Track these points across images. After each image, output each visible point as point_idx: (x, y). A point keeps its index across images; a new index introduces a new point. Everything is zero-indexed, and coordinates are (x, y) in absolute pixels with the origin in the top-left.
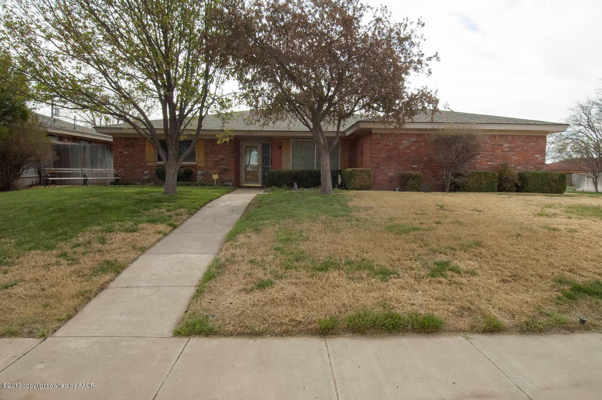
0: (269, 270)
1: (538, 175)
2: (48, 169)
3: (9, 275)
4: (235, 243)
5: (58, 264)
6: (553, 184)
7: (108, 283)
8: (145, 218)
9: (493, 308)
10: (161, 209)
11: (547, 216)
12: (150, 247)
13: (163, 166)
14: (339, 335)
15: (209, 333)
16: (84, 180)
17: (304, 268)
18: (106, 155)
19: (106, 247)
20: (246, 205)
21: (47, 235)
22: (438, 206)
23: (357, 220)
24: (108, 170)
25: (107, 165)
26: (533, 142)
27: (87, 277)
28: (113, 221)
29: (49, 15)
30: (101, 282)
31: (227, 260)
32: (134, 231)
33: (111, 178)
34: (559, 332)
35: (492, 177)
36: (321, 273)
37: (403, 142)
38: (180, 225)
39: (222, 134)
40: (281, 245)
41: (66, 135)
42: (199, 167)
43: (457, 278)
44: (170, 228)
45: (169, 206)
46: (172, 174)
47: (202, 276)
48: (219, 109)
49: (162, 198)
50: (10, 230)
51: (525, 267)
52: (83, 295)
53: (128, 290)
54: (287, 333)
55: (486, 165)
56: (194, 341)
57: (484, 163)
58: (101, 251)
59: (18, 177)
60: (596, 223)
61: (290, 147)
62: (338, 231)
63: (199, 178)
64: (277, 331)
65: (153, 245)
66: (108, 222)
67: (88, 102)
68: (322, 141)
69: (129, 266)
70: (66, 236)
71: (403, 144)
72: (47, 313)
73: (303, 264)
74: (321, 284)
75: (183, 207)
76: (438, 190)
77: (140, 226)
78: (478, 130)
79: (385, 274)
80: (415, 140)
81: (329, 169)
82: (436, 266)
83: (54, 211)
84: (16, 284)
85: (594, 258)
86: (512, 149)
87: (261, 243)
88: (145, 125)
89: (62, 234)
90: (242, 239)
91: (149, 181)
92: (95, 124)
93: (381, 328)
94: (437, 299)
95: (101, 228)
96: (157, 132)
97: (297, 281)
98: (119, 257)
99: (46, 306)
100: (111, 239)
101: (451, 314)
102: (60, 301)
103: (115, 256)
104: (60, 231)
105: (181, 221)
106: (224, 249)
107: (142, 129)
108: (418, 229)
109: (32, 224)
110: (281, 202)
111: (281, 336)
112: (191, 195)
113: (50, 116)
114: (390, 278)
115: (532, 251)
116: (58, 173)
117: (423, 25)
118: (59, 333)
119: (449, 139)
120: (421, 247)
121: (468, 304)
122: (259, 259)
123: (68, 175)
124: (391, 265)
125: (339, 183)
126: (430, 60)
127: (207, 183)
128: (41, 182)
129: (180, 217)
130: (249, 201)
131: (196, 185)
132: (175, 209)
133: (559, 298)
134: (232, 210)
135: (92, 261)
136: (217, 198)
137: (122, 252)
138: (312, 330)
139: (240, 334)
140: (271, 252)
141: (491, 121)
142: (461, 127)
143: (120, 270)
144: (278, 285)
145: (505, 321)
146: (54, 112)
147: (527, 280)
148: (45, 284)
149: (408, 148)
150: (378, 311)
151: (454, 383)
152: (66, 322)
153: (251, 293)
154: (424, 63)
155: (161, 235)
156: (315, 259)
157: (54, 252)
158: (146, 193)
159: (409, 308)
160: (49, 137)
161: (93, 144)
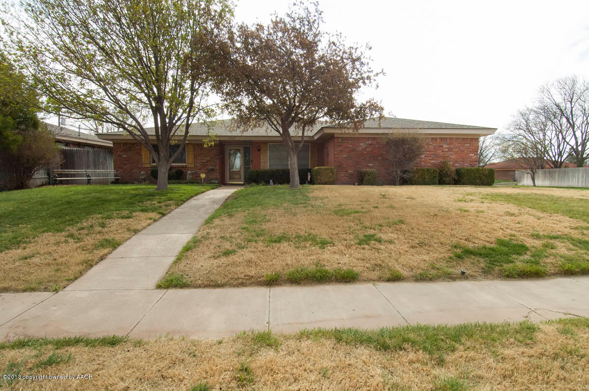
0: (234, 243)
1: (471, 171)
2: (56, 170)
3: (27, 250)
4: (211, 225)
5: (66, 242)
6: (484, 177)
7: (106, 255)
8: (139, 208)
9: (398, 264)
10: (153, 201)
11: (465, 201)
12: (141, 230)
13: (156, 167)
14: (281, 285)
15: (184, 286)
16: (88, 179)
17: (262, 241)
18: (107, 158)
19: (106, 229)
20: (226, 198)
21: (57, 221)
22: (381, 195)
23: (312, 207)
24: (110, 171)
25: (108, 166)
26: (468, 143)
27: (91, 252)
28: (112, 210)
29: (57, 40)
30: (101, 254)
31: (203, 237)
32: (129, 217)
33: (112, 177)
34: (444, 280)
35: (433, 173)
36: (275, 244)
37: (361, 144)
38: (168, 213)
39: (208, 139)
40: (247, 226)
41: (72, 141)
42: (188, 168)
43: (378, 245)
44: (159, 216)
45: (159, 199)
46: (163, 173)
47: (182, 249)
48: (205, 118)
49: (155, 193)
50: (26, 219)
51: (432, 237)
52: (86, 263)
53: (122, 260)
54: (242, 285)
55: (430, 163)
56: (171, 292)
57: (427, 160)
58: (101, 232)
59: (30, 177)
60: (503, 206)
61: (267, 150)
62: (295, 215)
63: (189, 177)
64: (234, 283)
65: (144, 228)
66: (107, 211)
67: (91, 113)
68: (290, 144)
69: (123, 243)
70: (72, 222)
71: (361, 146)
72: (59, 275)
73: (262, 238)
74: (273, 251)
75: (172, 200)
76: (390, 184)
77: (134, 214)
78: (421, 134)
79: (323, 244)
80: (370, 142)
81: (297, 167)
82: (364, 238)
83: (62, 204)
84: (33, 256)
85: (488, 230)
86: (450, 149)
87: (232, 225)
88: (140, 132)
89: (69, 221)
90: (217, 222)
91: (145, 180)
92: (97, 132)
93: (312, 280)
94: (358, 259)
95: (102, 215)
96: (150, 138)
97: (254, 250)
98: (116, 237)
99: (57, 270)
100: (110, 223)
101: (366, 269)
102: (68, 267)
103: (113, 236)
104: (68, 218)
105: (169, 210)
106: (202, 230)
107: (138, 135)
108: (357, 212)
109: (44, 213)
110: (255, 194)
111: (238, 287)
112: (180, 190)
113: (57, 125)
114: (327, 246)
115: (442, 226)
116: (65, 174)
117: (370, 48)
118: (67, 289)
119: (397, 141)
120: (357, 225)
121: (380, 262)
122: (228, 235)
123: (74, 175)
124: (330, 238)
125: (309, 180)
126: (377, 76)
127: (196, 181)
128: (50, 182)
129: (169, 208)
130: (229, 195)
131: (187, 183)
132: (165, 201)
133: (451, 258)
134: (214, 202)
135: (94, 239)
136: (202, 193)
137: (119, 233)
138: (261, 282)
139: (206, 286)
140: (238, 231)
141: (432, 127)
142: (407, 131)
143: (117, 246)
144: (240, 253)
145: (405, 273)
146: (61, 122)
147: (430, 246)
148: (56, 256)
149: (365, 149)
150: (312, 268)
151: (353, 310)
152: (73, 281)
153: (218, 258)
154: (372, 79)
155: (152, 221)
156: (273, 234)
157: (63, 233)
158: (141, 189)
159: (336, 266)
160: (56, 143)
161: (96, 149)
